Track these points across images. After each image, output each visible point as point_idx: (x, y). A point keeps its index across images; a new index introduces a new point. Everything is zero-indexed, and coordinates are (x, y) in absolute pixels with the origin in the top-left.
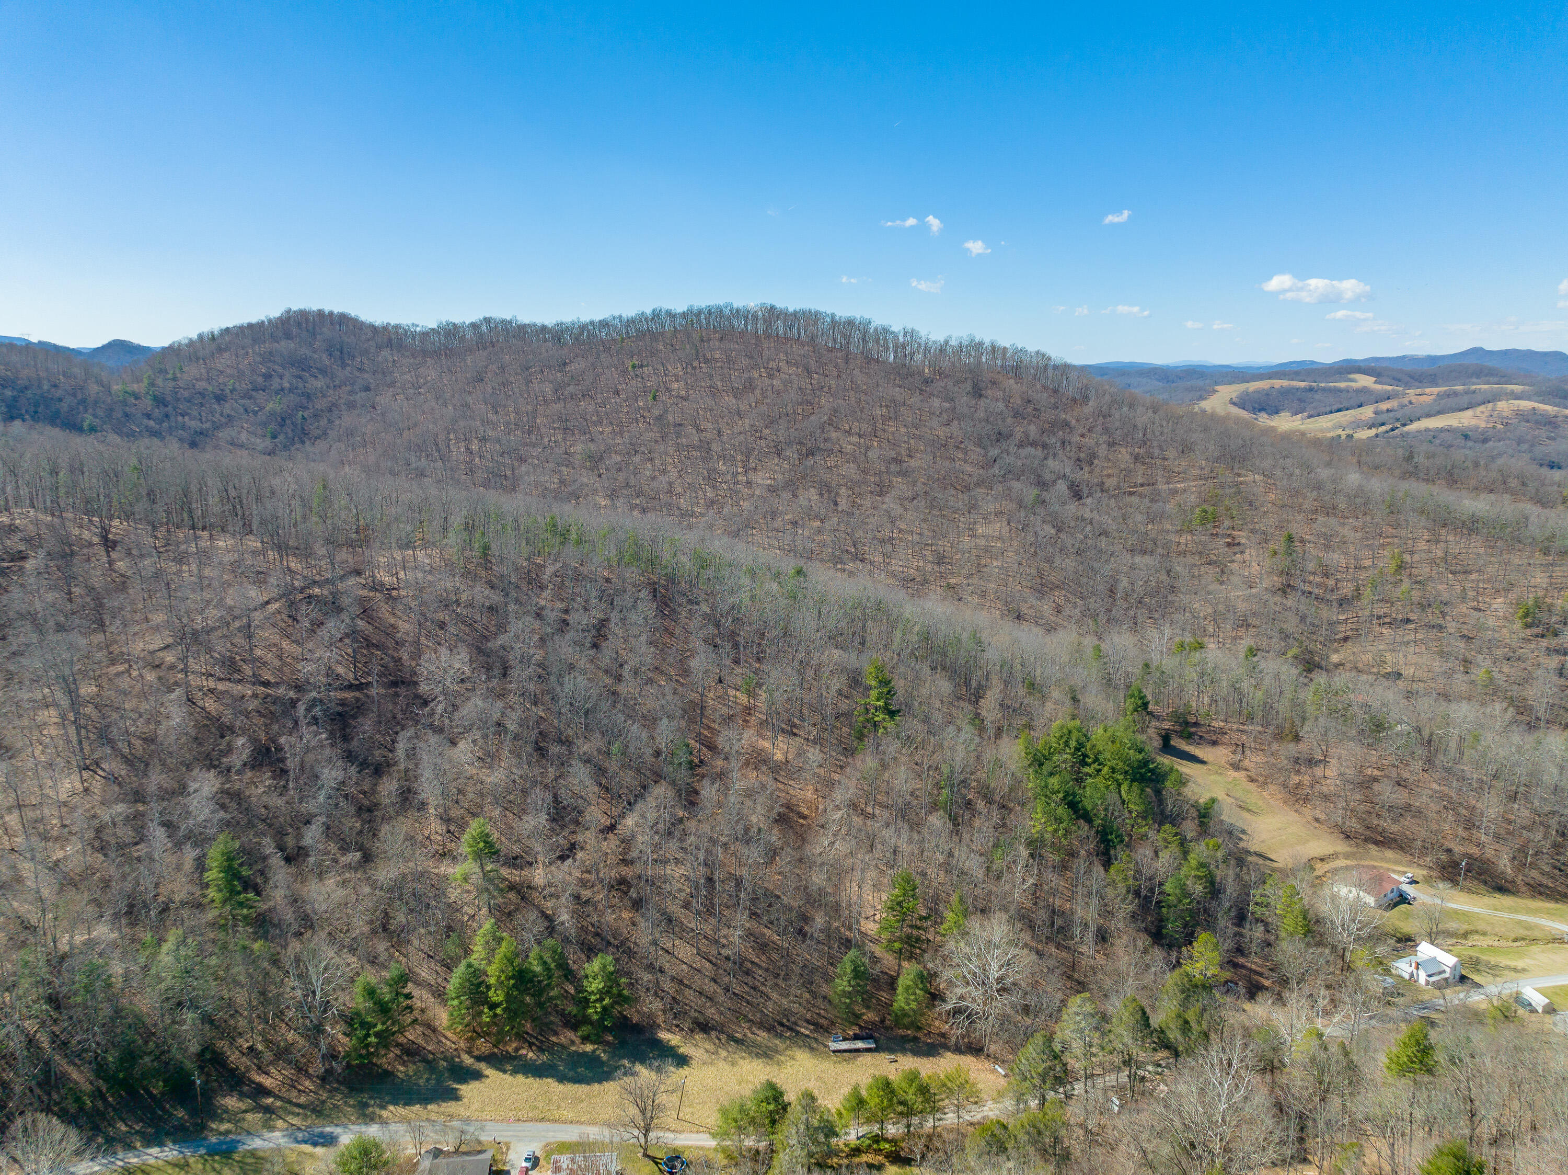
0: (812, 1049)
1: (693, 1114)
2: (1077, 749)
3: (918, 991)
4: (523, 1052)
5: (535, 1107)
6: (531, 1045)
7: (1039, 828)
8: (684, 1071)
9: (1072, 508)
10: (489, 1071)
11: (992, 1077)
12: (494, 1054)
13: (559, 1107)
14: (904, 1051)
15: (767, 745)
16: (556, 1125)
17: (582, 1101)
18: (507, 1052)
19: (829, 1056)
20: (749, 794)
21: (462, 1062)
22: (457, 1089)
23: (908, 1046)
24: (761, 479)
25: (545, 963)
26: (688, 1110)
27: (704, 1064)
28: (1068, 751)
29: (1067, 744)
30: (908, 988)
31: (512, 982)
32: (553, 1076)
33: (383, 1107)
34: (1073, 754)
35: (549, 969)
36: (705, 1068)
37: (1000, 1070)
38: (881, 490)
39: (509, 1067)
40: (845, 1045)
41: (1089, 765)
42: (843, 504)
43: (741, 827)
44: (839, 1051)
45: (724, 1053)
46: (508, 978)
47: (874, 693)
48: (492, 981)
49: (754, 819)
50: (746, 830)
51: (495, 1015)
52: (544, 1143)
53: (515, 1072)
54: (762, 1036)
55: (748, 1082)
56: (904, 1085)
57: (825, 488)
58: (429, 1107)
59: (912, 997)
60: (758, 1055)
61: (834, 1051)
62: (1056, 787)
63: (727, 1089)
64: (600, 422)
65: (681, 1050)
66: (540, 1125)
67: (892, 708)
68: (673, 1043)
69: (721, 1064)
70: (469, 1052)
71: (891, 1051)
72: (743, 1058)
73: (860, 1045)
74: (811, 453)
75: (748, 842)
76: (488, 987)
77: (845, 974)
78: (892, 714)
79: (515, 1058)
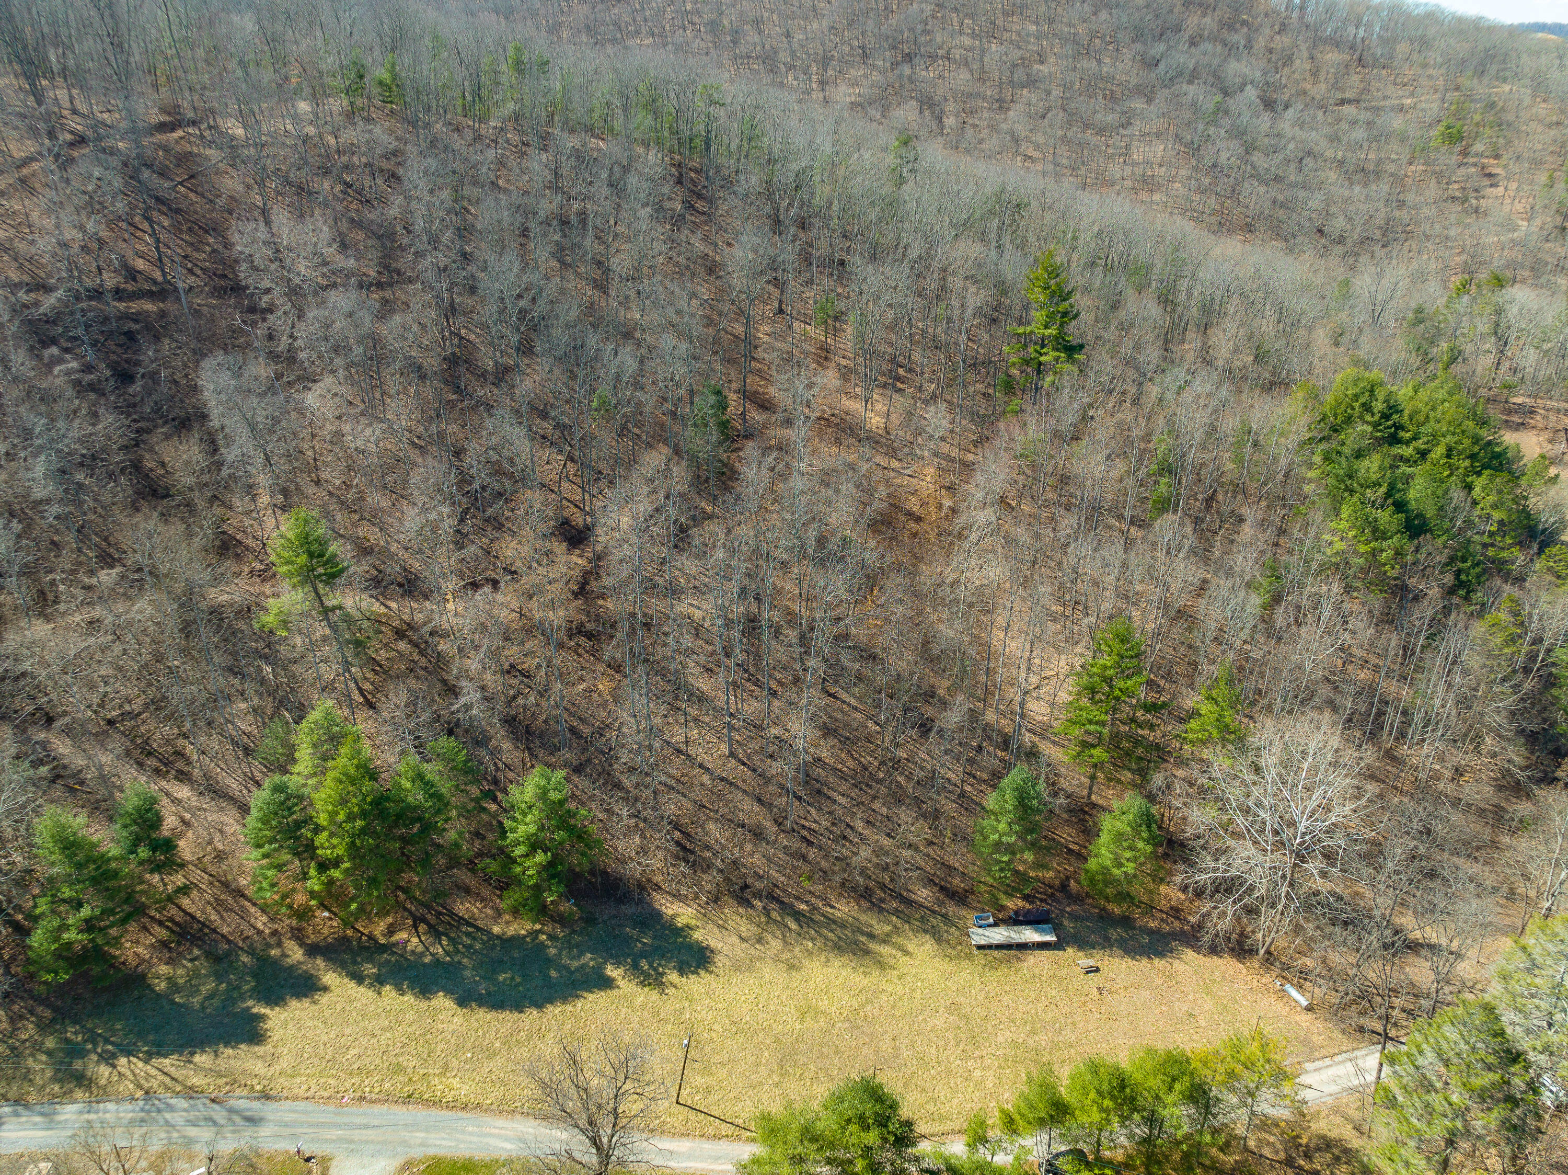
0: (939, 940)
1: (708, 1090)
2: (1385, 416)
3: (1140, 845)
4: (402, 935)
5: (399, 1069)
6: (417, 920)
7: (1340, 546)
8: (695, 984)
9: (1265, 121)
10: (330, 978)
11: (1280, 1008)
12: (345, 939)
13: (446, 1068)
14: (1106, 944)
15: (854, 406)
16: (435, 1112)
17: (492, 1054)
18: (371, 937)
19: (969, 957)
20: (826, 478)
21: (285, 956)
22: (262, 1018)
23: (1114, 934)
24: (843, 94)
25: (429, 784)
26: (699, 1081)
27: (737, 969)
28: (1368, 418)
29: (1366, 407)
30: (1119, 837)
31: (359, 823)
32: (449, 992)
33: (109, 1059)
34: (1375, 425)
35: (438, 796)
36: (737, 979)
37: (1294, 993)
38: (1002, 105)
39: (370, 969)
40: (999, 935)
41: (1408, 443)
42: (950, 122)
43: (812, 534)
44: (990, 947)
45: (775, 944)
46: (351, 818)
47: (1038, 316)
48: (323, 819)
49: (834, 520)
50: (821, 541)
51: (331, 882)
52: (399, 1161)
53: (379, 981)
54: (843, 909)
55: (818, 1013)
56: (1155, 1082)
57: (927, 103)
58: (197, 1058)
59: (1128, 854)
60: (838, 948)
61: (980, 947)
62: (1374, 477)
63: (778, 1029)
64: (638, 33)
65: (697, 935)
66: (402, 1113)
67: (1074, 340)
68: (681, 922)
69: (768, 971)
70: (298, 935)
71: (1083, 944)
72: (809, 953)
73: (1030, 935)
74: (909, 58)
75: (822, 563)
76: (317, 829)
77: (1004, 812)
78: (1071, 350)
79: (383, 948)
